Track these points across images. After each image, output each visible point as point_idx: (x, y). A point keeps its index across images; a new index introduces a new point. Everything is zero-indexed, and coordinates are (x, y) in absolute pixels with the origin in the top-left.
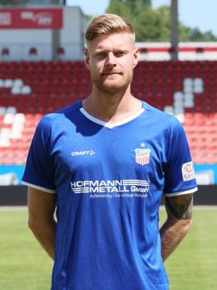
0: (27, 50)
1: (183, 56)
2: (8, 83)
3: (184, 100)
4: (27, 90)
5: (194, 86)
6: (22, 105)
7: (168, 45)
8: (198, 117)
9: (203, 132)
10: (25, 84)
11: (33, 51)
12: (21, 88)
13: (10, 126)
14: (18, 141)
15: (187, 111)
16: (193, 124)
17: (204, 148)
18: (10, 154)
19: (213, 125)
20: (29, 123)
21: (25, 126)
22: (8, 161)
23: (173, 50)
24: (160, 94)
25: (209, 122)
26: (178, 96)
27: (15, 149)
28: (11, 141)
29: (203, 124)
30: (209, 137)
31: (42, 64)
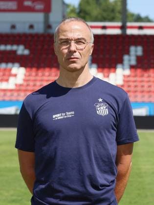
0: (27, 26)
1: (129, 32)
2: (15, 47)
3: (130, 60)
4: (27, 52)
5: (136, 51)
6: (24, 62)
7: (119, 24)
8: (139, 71)
9: (142, 81)
10: (26, 48)
11: (31, 27)
12: (23, 50)
13: (15, 75)
14: (21, 85)
15: (132, 67)
16: (135, 76)
17: (142, 92)
18: (15, 94)
19: (149, 76)
20: (28, 74)
21: (25, 75)
22: (14, 98)
23: (123, 28)
24: (114, 56)
25: (146, 75)
26: (126, 57)
27: (18, 91)
28: (16, 85)
29: (142, 76)
30: (146, 85)
31: (37, 36)
